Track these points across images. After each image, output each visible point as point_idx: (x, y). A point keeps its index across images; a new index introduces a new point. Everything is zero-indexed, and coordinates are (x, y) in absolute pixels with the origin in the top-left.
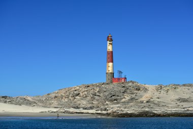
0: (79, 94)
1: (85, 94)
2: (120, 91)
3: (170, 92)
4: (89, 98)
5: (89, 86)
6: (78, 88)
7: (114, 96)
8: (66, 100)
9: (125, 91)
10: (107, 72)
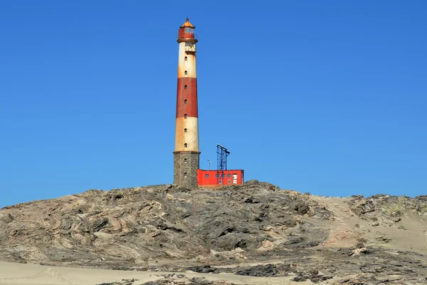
0: (106, 222)
1: (129, 225)
2: (246, 217)
3: (406, 220)
4: (146, 237)
5: (119, 197)
6: (82, 202)
7: (230, 230)
8: (67, 244)
9: (262, 215)
10: (180, 148)
